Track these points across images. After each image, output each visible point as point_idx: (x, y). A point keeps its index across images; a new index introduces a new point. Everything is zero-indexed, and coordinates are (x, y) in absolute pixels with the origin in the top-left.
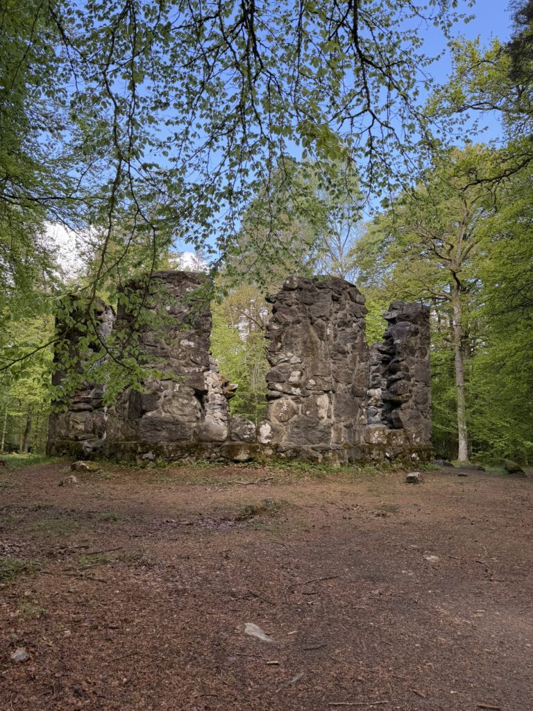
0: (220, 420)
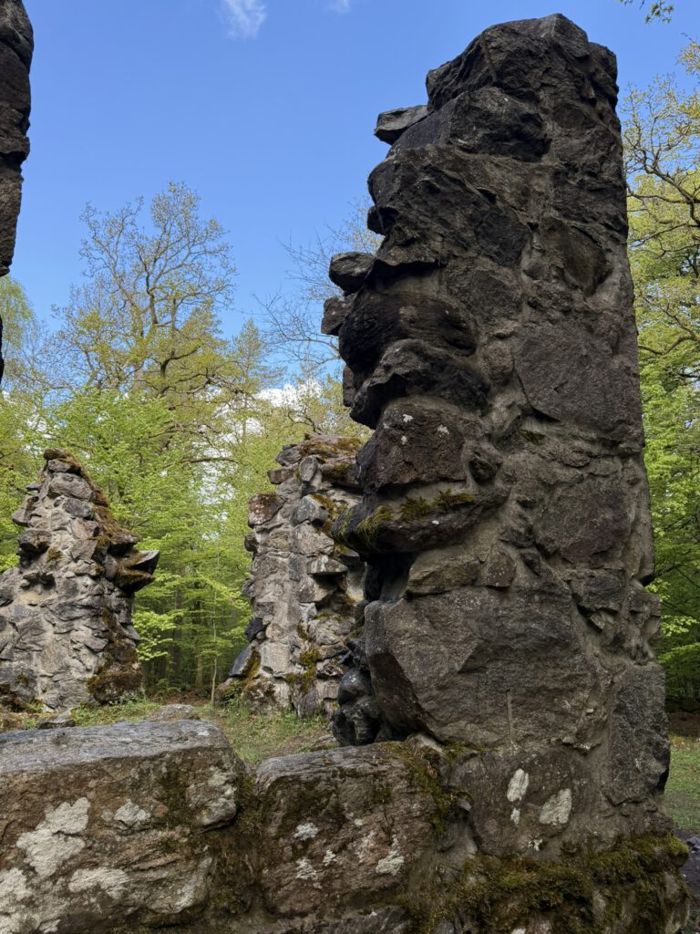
0: (85, 651)
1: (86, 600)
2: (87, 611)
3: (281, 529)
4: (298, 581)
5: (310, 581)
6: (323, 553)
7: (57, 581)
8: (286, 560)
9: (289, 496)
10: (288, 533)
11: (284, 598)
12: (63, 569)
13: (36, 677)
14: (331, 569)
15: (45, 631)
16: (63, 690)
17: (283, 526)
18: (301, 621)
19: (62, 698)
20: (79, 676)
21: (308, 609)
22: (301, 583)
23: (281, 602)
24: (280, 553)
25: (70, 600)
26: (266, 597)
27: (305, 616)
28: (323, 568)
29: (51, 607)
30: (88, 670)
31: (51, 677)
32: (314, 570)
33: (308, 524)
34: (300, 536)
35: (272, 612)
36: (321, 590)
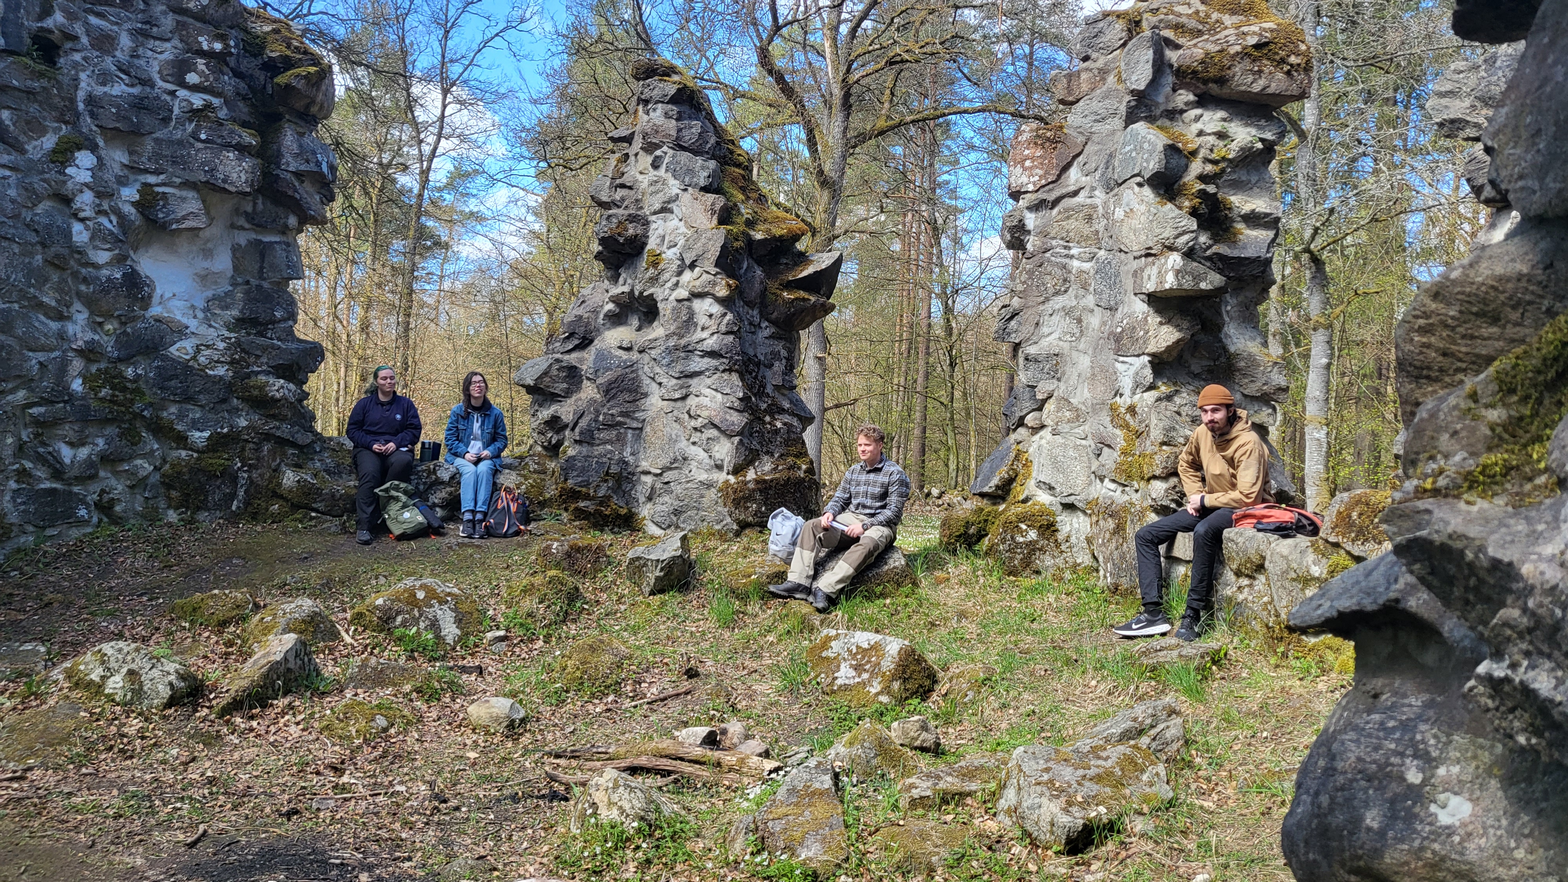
0: (711, 432)
1: (711, 343)
2: (714, 362)
3: (1080, 199)
4: (1112, 309)
5: (1140, 307)
6: (1171, 248)
7: (660, 306)
8: (1087, 266)
9: (1097, 127)
10: (1094, 207)
11: (1082, 346)
12: (669, 284)
13: (633, 474)
14: (1188, 284)
15: (646, 395)
16: (678, 498)
17: (1082, 194)
18: (1118, 393)
19: (677, 512)
20: (703, 477)
21: (1133, 370)
22: (1119, 315)
23: (1075, 354)
24: (1075, 251)
25: (683, 342)
26: (1044, 342)
27: (1126, 384)
28: (1170, 281)
29: (653, 353)
30: (719, 467)
31: (656, 475)
32: (1150, 286)
33: (1140, 185)
34: (1119, 213)
35: (1056, 374)
36: (1165, 329)
